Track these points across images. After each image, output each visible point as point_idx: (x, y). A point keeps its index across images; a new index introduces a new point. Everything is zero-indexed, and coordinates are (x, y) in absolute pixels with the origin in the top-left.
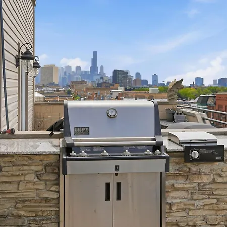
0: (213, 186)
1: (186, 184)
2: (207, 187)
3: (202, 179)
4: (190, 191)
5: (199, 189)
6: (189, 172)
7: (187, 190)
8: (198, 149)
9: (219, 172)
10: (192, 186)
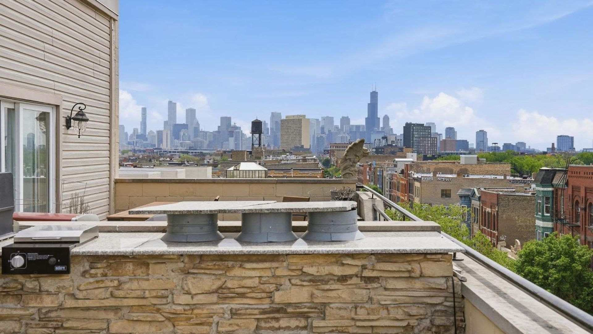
0: (62, 314)
1: (15, 309)
2: (53, 315)
3: (42, 302)
4: (24, 322)
5: (40, 318)
6: (22, 289)
7: (19, 319)
8: (23, 252)
9: (71, 290)
10: (27, 312)
